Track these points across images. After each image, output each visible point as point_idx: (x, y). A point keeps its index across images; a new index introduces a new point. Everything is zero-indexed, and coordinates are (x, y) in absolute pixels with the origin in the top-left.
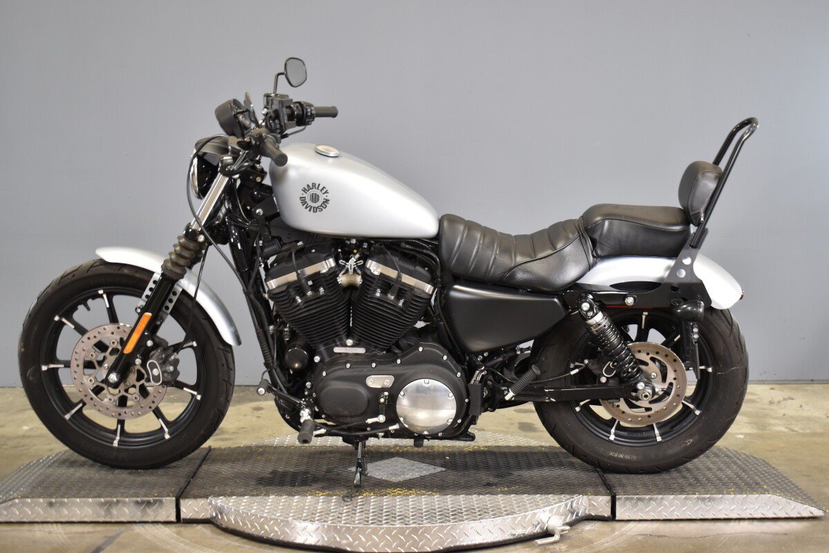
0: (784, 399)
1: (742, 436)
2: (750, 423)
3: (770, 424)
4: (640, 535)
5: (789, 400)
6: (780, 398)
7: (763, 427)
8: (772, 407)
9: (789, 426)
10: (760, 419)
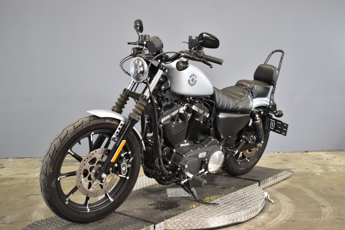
0: (333, 158)
1: (319, 174)
2: (321, 168)
3: (329, 169)
4: (285, 220)
5: (335, 158)
6: (331, 157)
7: (327, 170)
8: (328, 161)
9: (337, 169)
10: (324, 166)
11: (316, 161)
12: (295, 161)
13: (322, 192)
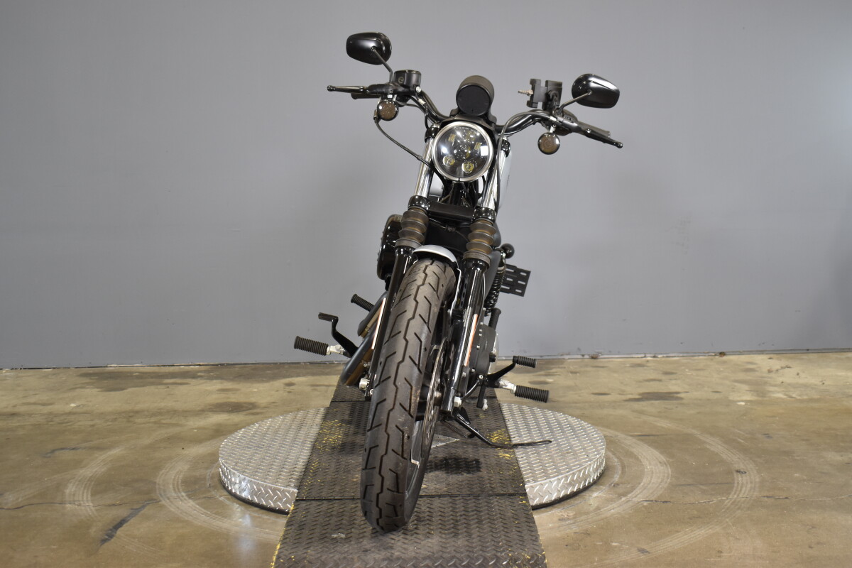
0: (782, 368)
1: (743, 403)
2: (751, 391)
3: (769, 392)
4: (646, 501)
5: (787, 369)
6: (778, 367)
7: (762, 394)
8: (771, 375)
9: (787, 393)
10: (759, 387)
11: (742, 376)
12: (692, 374)
13: (742, 441)
